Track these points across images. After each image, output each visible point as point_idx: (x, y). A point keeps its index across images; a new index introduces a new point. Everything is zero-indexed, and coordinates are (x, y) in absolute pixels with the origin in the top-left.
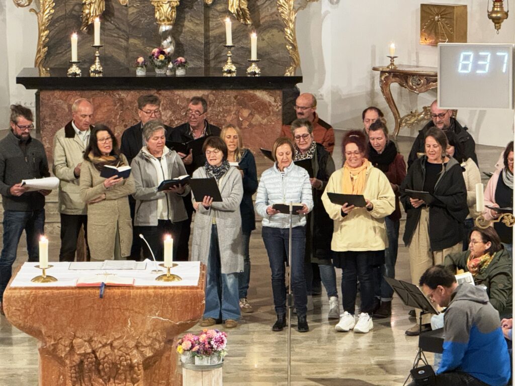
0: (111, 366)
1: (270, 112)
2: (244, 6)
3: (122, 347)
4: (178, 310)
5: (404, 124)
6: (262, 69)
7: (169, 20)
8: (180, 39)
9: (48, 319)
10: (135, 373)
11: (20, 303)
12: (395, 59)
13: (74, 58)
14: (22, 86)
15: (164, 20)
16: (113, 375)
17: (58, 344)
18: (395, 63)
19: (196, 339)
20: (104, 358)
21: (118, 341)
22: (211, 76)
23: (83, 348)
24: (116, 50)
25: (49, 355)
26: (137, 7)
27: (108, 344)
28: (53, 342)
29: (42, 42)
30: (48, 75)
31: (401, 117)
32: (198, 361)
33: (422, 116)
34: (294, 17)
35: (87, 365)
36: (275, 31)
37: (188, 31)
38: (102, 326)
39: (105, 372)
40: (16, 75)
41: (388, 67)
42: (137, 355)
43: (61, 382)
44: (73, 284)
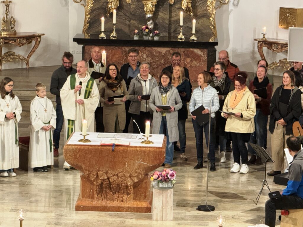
0: (117, 186)
1: (201, 60)
2: (190, 6)
3: (123, 176)
4: (151, 159)
5: (269, 68)
6: (198, 38)
7: (151, 12)
8: (157, 21)
9: (86, 161)
10: (129, 190)
11: (72, 153)
12: (265, 35)
13: (103, 30)
14: (76, 43)
15: (148, 12)
16: (118, 190)
17: (90, 174)
18: (265, 37)
19: (160, 174)
20: (113, 182)
21: (121, 173)
22: (172, 41)
23: (103, 176)
24: (124, 26)
25: (86, 179)
26: (135, 5)
27: (116, 175)
28: (88, 173)
29: (86, 21)
30: (89, 38)
32: (161, 185)
33: (278, 64)
34: (215, 12)
35: (105, 185)
36: (205, 19)
37: (161, 18)
38: (113, 166)
39: (113, 189)
40: (73, 37)
41: (262, 39)
42: (130, 181)
43: (92, 193)
44: (99, 144)
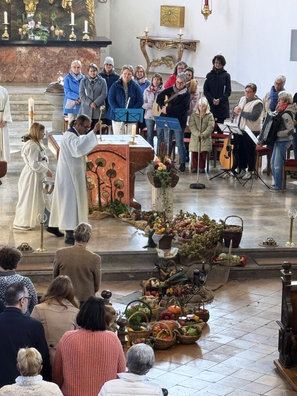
7: (32, 11)
12: (148, 33)
26: (15, 4)
33: (161, 61)
34: (94, 11)
36: (84, 18)
41: (144, 37)
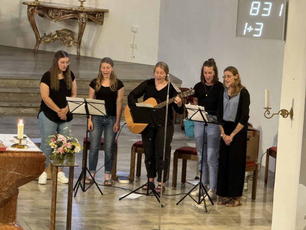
4: (28, 168)
31: (41, 37)
41: (34, 3)
